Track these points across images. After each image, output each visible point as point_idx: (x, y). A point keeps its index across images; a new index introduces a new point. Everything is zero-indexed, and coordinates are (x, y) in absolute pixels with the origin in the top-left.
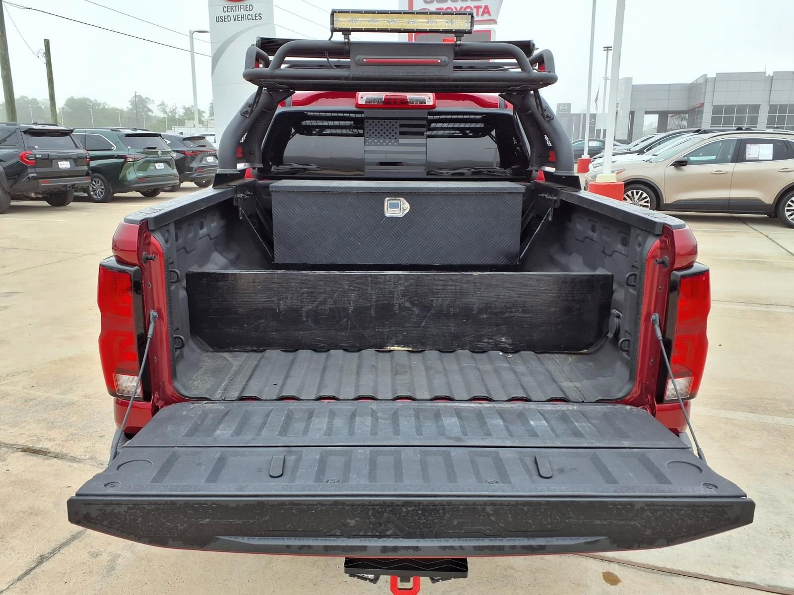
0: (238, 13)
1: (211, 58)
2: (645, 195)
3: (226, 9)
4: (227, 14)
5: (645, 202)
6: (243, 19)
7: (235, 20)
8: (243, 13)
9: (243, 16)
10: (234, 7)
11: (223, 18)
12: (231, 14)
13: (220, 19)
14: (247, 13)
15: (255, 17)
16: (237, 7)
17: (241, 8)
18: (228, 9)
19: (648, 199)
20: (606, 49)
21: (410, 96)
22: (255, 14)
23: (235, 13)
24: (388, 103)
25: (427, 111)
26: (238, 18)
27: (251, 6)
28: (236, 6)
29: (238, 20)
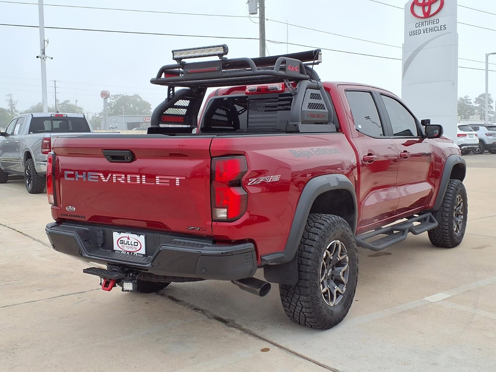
0: (427, 26)
3: (417, 25)
4: (418, 28)
6: (430, 30)
7: (424, 33)
8: (431, 26)
9: (430, 29)
10: (424, 23)
11: (415, 32)
12: (421, 28)
13: (413, 33)
14: (434, 26)
15: (441, 28)
16: (427, 22)
17: (429, 23)
18: (419, 25)
21: (270, 86)
22: (441, 26)
23: (424, 27)
24: (259, 90)
25: (278, 94)
26: (427, 30)
27: (438, 20)
28: (425, 22)
29: (427, 32)
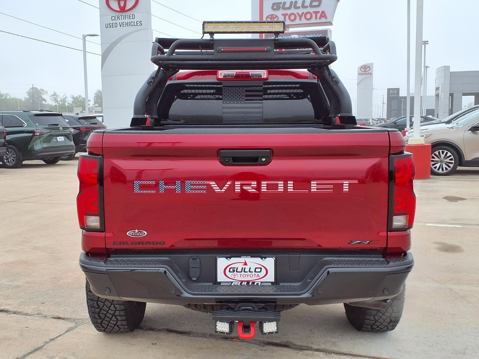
0: (123, 21)
1: (101, 56)
2: (449, 154)
3: (113, 18)
4: (114, 22)
5: (450, 160)
6: (127, 25)
7: (121, 26)
8: (127, 20)
9: (127, 23)
10: (120, 17)
11: (111, 25)
12: (118, 22)
13: (109, 26)
14: (130, 20)
15: (137, 23)
16: (123, 17)
17: (125, 17)
18: (115, 18)
19: (452, 157)
20: (424, 43)
21: (252, 72)
22: (137, 22)
23: (121, 21)
24: (237, 77)
25: (263, 82)
26: (123, 24)
27: (133, 15)
28: (121, 16)
29: (123, 26)
